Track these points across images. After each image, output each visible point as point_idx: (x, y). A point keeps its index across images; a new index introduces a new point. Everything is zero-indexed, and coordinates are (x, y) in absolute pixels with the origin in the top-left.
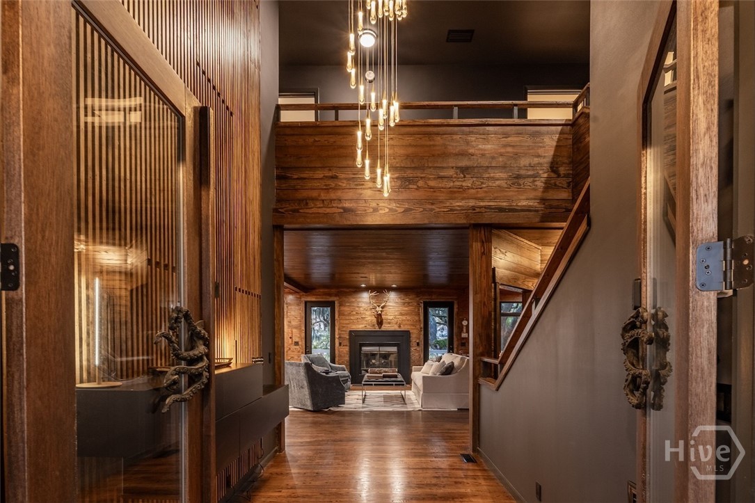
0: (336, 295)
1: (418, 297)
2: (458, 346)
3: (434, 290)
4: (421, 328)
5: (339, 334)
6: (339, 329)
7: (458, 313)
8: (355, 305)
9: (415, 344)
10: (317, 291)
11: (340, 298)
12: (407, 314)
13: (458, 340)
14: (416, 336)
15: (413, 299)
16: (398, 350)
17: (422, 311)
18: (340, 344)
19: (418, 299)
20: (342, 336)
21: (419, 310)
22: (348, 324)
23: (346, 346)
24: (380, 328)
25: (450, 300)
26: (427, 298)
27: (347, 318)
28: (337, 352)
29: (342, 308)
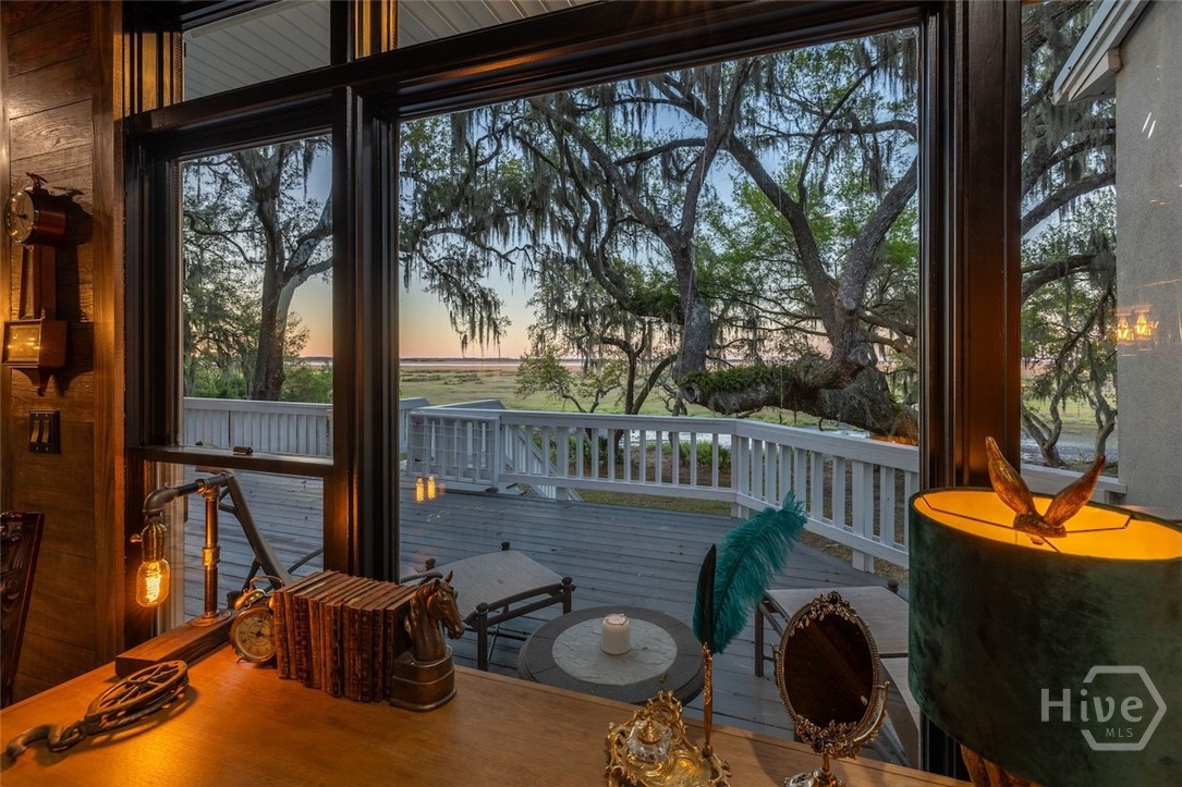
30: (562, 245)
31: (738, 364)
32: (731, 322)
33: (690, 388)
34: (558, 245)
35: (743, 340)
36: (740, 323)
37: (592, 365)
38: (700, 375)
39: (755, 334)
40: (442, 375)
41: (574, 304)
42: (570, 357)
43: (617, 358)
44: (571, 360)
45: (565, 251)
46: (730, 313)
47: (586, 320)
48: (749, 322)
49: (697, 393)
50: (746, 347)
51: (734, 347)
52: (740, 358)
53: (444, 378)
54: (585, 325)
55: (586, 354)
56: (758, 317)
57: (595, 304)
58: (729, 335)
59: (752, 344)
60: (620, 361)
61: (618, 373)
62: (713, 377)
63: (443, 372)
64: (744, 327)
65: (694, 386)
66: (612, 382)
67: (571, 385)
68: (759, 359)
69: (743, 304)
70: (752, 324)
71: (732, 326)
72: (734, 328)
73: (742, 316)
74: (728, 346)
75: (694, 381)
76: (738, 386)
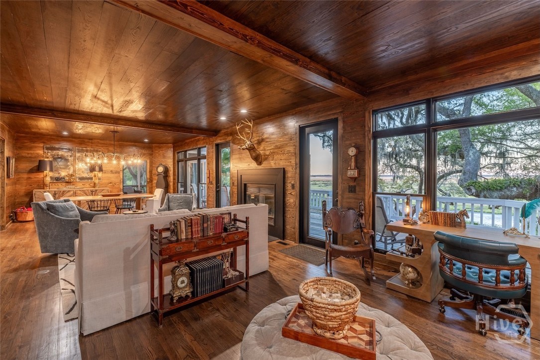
0: (231, 134)
2: (343, 192)
5: (233, 173)
6: (232, 169)
7: (343, 137)
9: (290, 186)
10: (221, 132)
11: (233, 137)
13: (343, 182)
14: (291, 173)
16: (274, 192)
17: (297, 140)
18: (233, 184)
20: (234, 175)
21: (294, 139)
23: (237, 186)
26: (303, 121)
27: (237, 157)
28: (231, 192)
29: (235, 147)
30: (386, 123)
31: (490, 177)
32: (486, 154)
33: (469, 188)
34: (384, 123)
35: (495, 164)
36: (492, 155)
37: (397, 178)
38: (476, 182)
39: (504, 160)
40: (317, 183)
41: (390, 150)
42: (385, 174)
43: (411, 175)
44: (386, 176)
45: (387, 125)
46: (485, 150)
47: (396, 156)
48: (500, 153)
49: (474, 191)
50: (497, 168)
51: (488, 168)
52: (492, 174)
53: (318, 184)
54: (395, 159)
55: (394, 172)
56: (507, 151)
57: (401, 149)
58: (484, 161)
59: (502, 167)
60: (413, 176)
61: (411, 182)
62: (483, 184)
63: (317, 181)
64: (496, 157)
65: (472, 187)
66: (408, 187)
67: (385, 188)
68: (507, 175)
69: (495, 144)
70: (502, 155)
71: (487, 156)
72: (489, 158)
73: (495, 151)
74: (484, 167)
75: (472, 185)
76: (499, 188)
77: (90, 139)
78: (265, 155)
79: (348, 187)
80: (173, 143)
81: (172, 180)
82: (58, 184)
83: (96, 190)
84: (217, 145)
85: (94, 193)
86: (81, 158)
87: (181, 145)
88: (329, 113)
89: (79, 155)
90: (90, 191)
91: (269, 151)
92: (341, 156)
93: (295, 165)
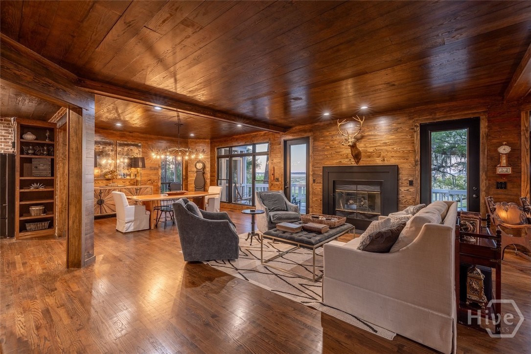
0: (310, 131)
1: (410, 119)
2: (488, 188)
3: (438, 105)
4: (416, 161)
5: (313, 171)
6: (313, 166)
7: (487, 136)
8: (330, 138)
9: (406, 183)
10: (294, 128)
11: (314, 133)
12: (393, 144)
13: (488, 178)
14: (408, 170)
15: (404, 123)
16: (381, 189)
17: (417, 138)
18: (314, 181)
19: (411, 122)
20: (316, 173)
21: (412, 137)
22: (322, 160)
23: (320, 183)
24: (357, 162)
25: (472, 116)
26: (426, 119)
27: (321, 153)
28: (311, 189)
29: (317, 143)
77: (130, 132)
78: (366, 152)
79: (495, 184)
80: (211, 139)
81: (209, 177)
82: (99, 181)
83: (141, 188)
84: (285, 142)
85: (138, 191)
86: (122, 152)
87: (225, 141)
88: (466, 112)
89: (120, 149)
90: (134, 189)
91: (374, 148)
92: (484, 154)
93: (414, 162)
